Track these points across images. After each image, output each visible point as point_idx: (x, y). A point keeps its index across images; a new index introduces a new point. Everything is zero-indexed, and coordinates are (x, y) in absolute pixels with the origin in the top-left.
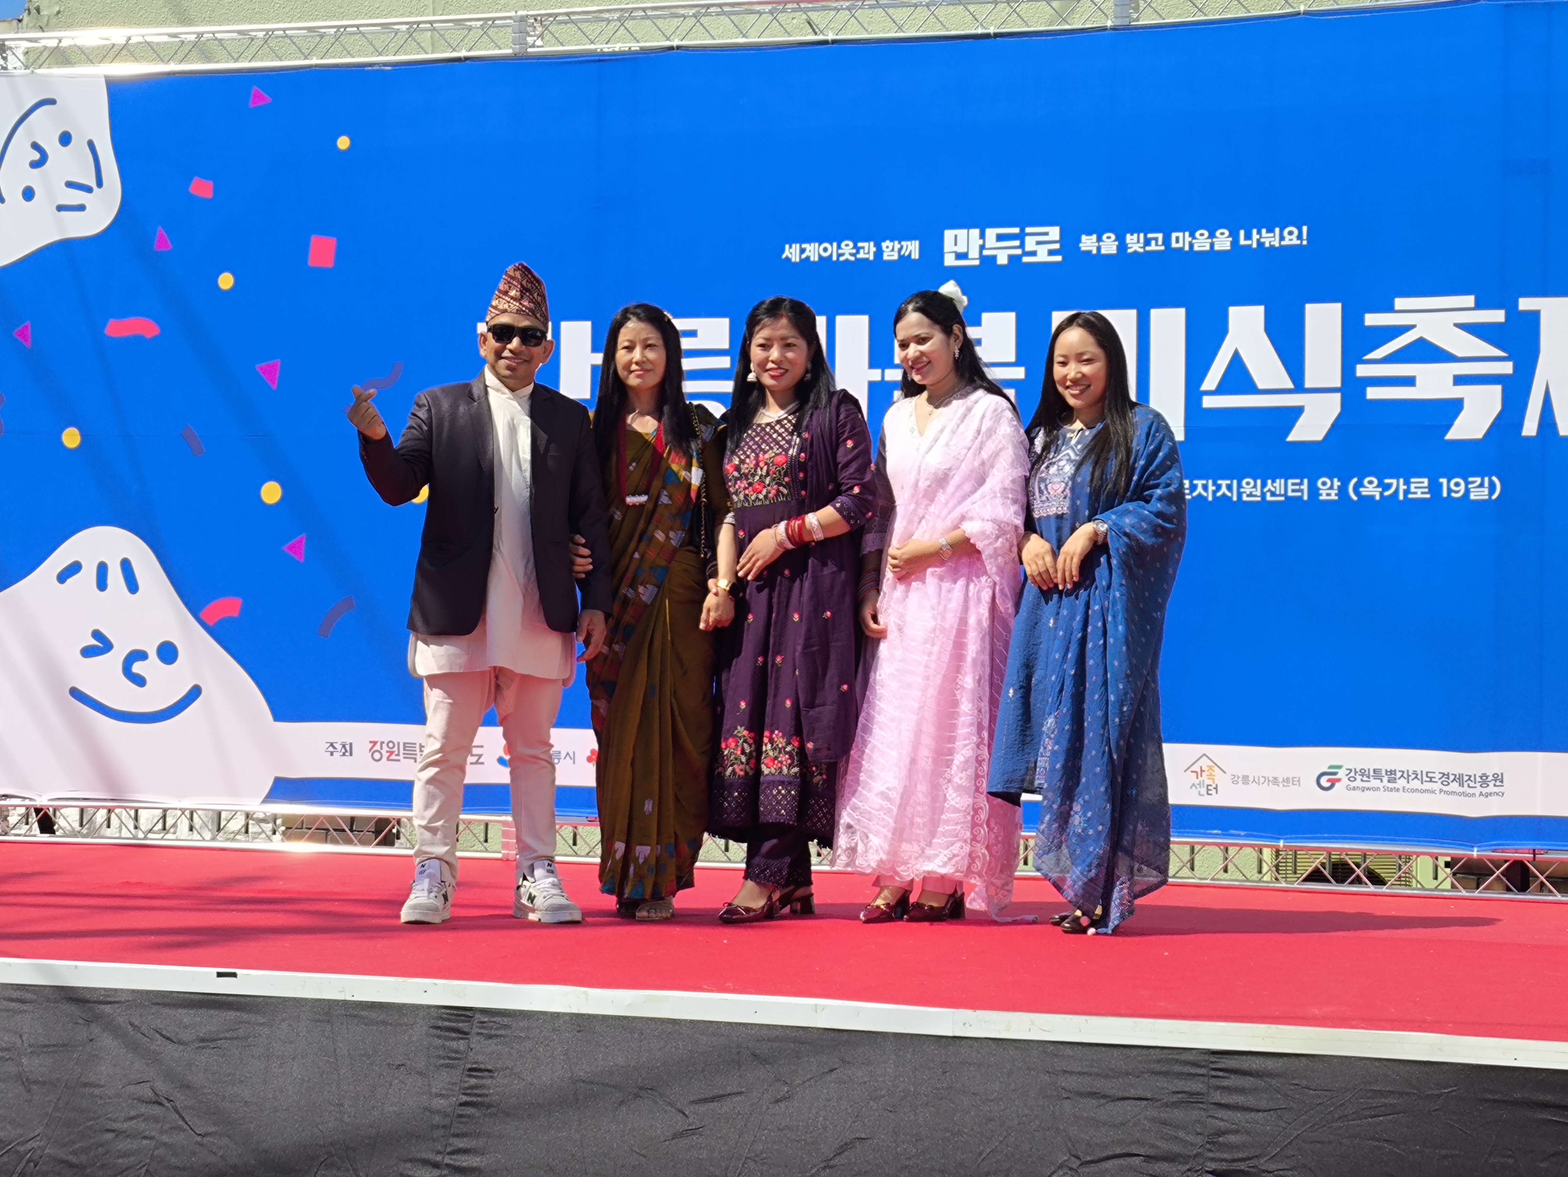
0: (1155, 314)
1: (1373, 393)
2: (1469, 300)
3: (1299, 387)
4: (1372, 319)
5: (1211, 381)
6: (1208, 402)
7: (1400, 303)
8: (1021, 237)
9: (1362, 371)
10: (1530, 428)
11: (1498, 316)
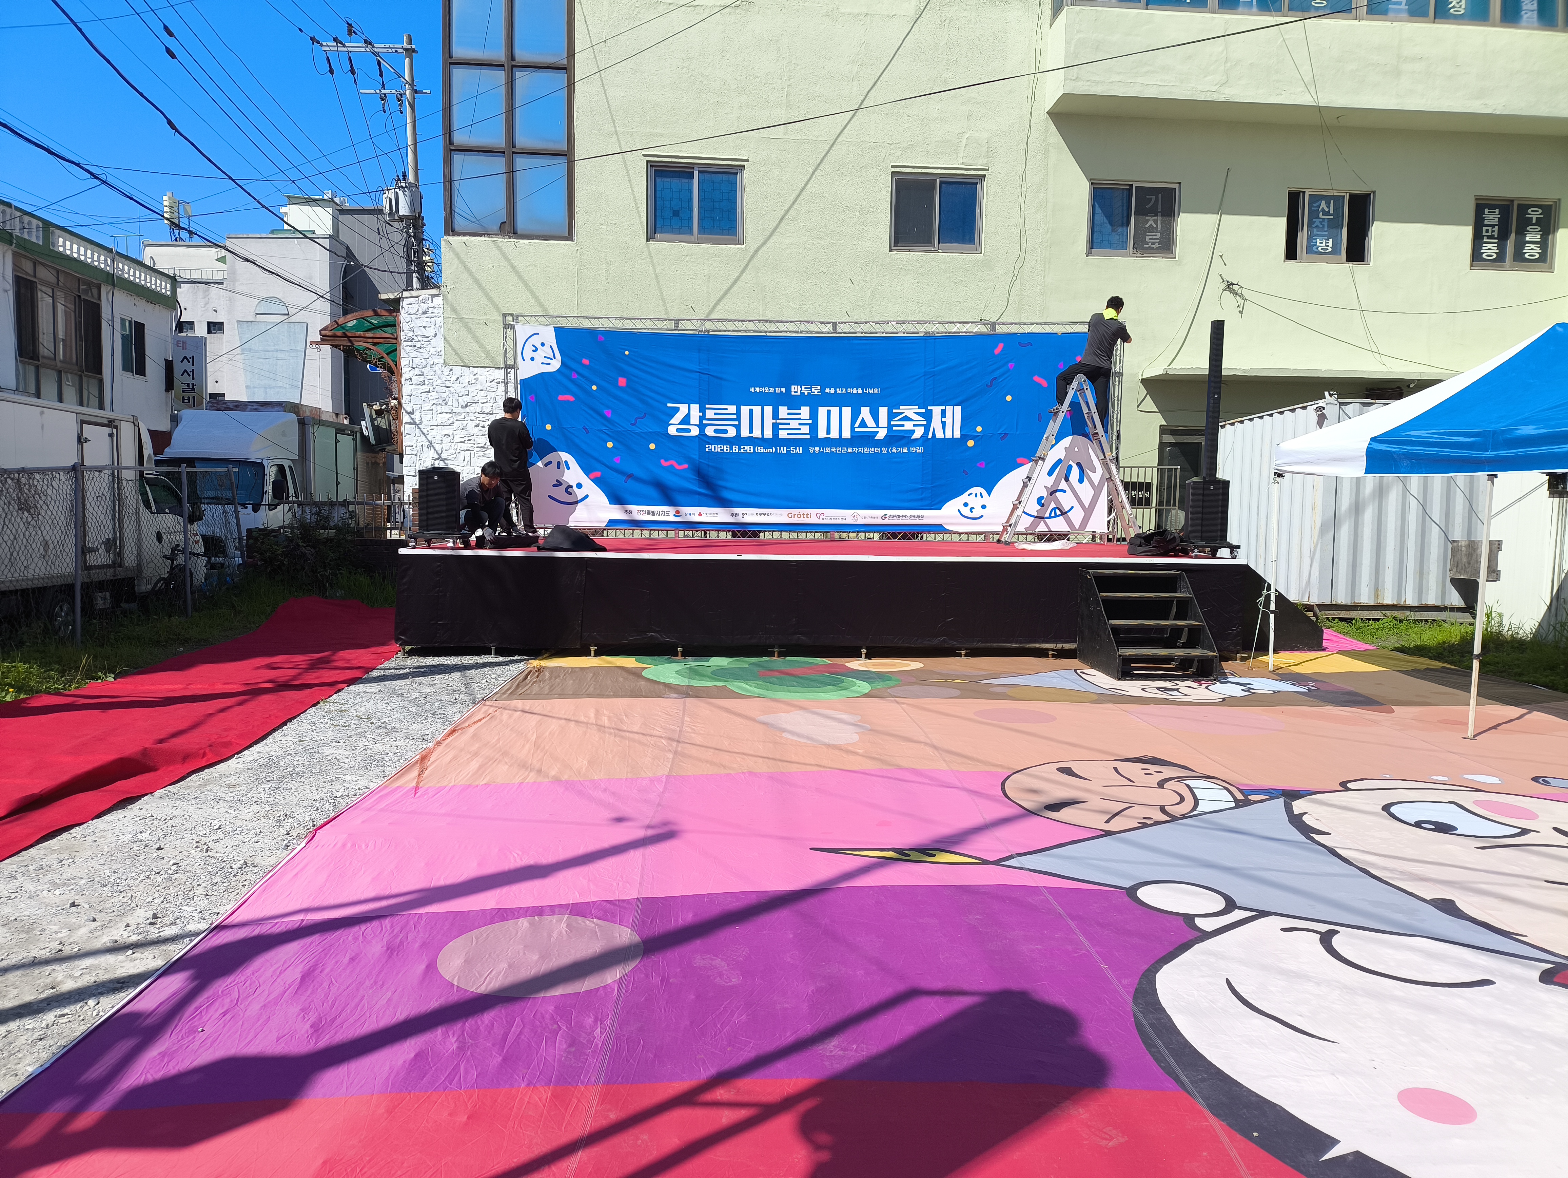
0: (844, 408)
1: (895, 428)
2: (917, 407)
3: (878, 427)
4: (894, 411)
5: (857, 425)
6: (856, 430)
7: (901, 407)
8: (811, 388)
9: (892, 423)
10: (930, 436)
11: (923, 411)
